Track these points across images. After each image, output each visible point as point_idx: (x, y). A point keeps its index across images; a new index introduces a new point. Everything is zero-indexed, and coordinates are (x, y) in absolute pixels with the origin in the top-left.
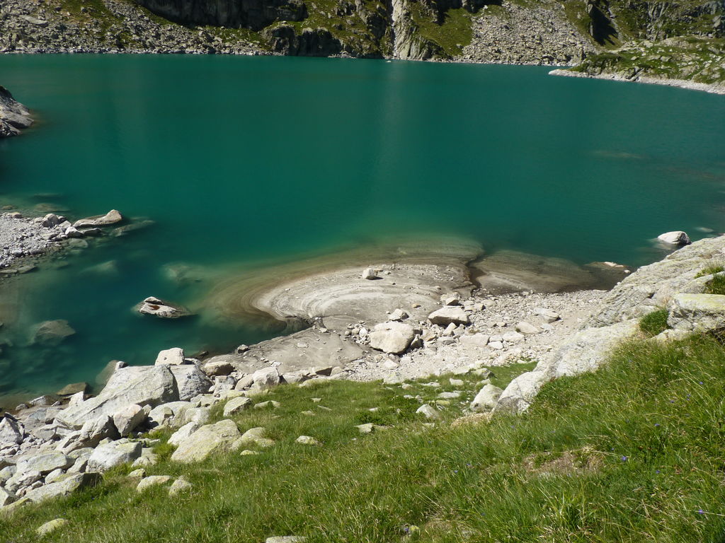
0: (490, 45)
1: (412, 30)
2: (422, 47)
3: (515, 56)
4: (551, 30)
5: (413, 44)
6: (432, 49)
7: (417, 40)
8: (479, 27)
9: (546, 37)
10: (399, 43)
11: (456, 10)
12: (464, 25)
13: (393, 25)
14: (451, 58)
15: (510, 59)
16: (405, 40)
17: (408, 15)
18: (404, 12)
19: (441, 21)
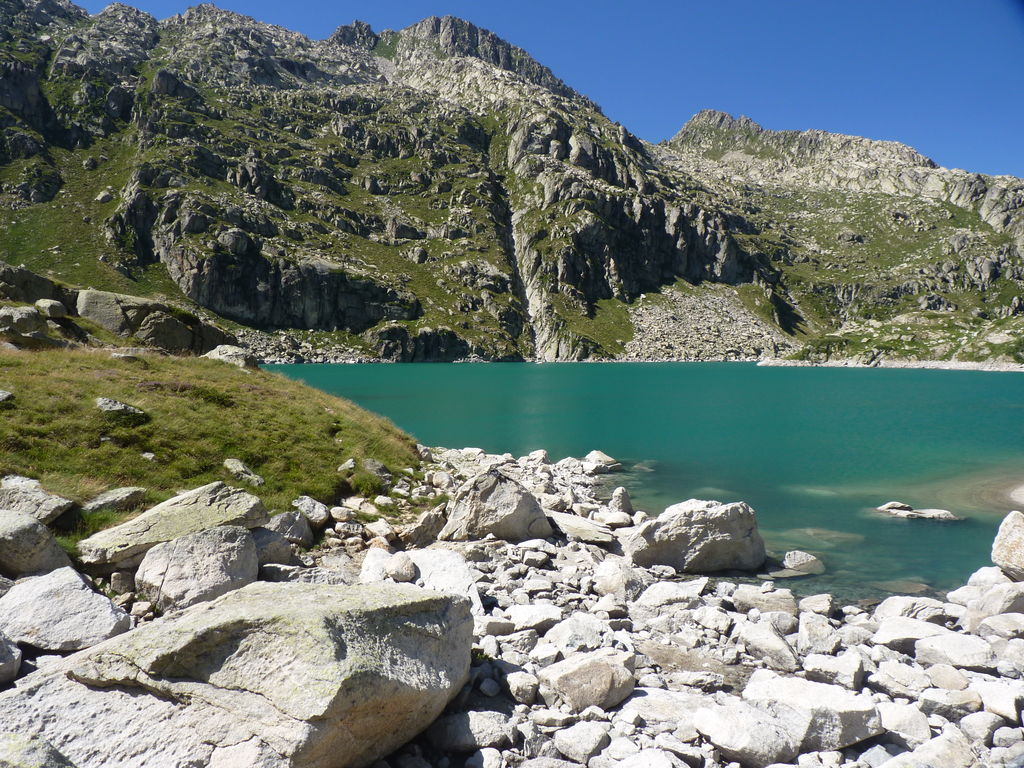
0: (657, 340)
1: (558, 325)
2: (575, 345)
3: (692, 352)
4: (728, 320)
5: (562, 342)
6: (587, 347)
7: (567, 337)
8: (639, 319)
9: (723, 327)
10: (542, 342)
11: (606, 301)
12: (621, 317)
13: (531, 321)
14: (612, 357)
15: (687, 356)
16: (549, 337)
17: (549, 308)
18: (545, 304)
19: (592, 314)
